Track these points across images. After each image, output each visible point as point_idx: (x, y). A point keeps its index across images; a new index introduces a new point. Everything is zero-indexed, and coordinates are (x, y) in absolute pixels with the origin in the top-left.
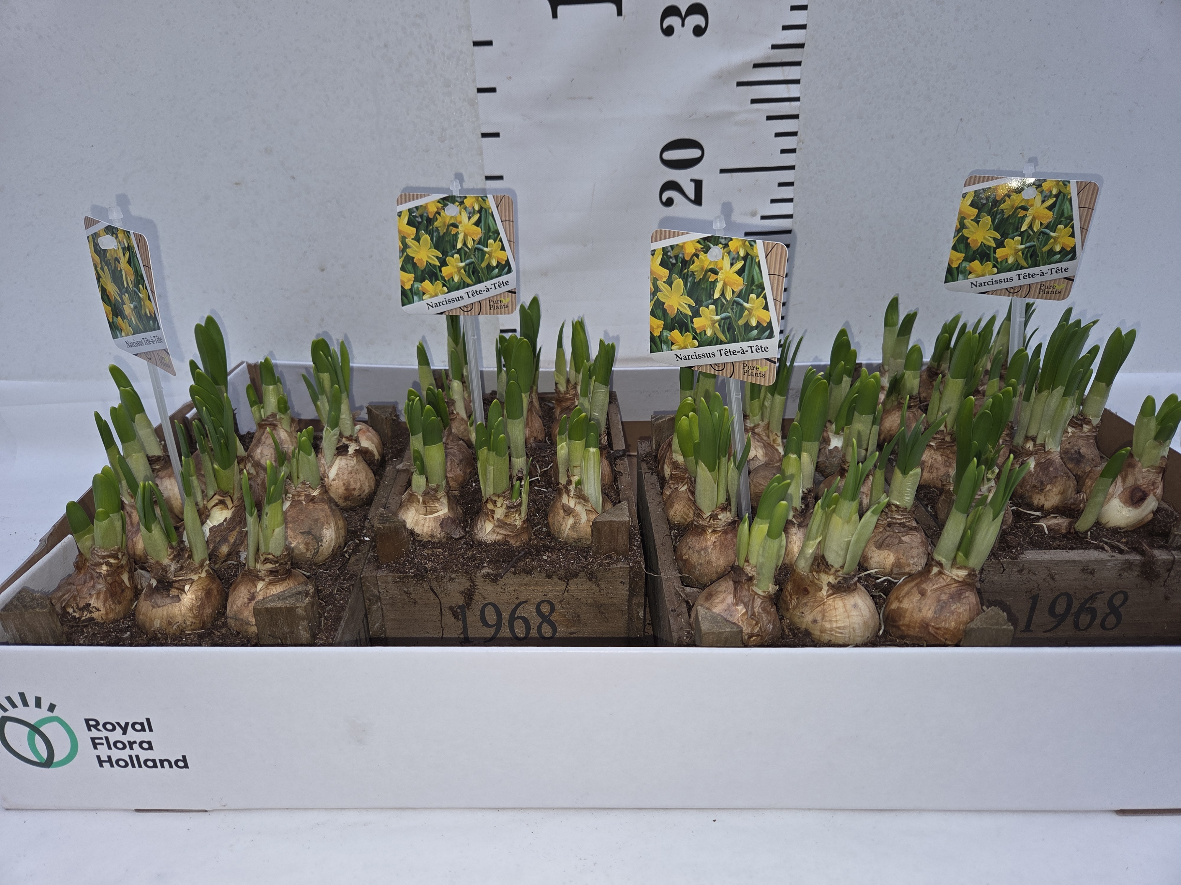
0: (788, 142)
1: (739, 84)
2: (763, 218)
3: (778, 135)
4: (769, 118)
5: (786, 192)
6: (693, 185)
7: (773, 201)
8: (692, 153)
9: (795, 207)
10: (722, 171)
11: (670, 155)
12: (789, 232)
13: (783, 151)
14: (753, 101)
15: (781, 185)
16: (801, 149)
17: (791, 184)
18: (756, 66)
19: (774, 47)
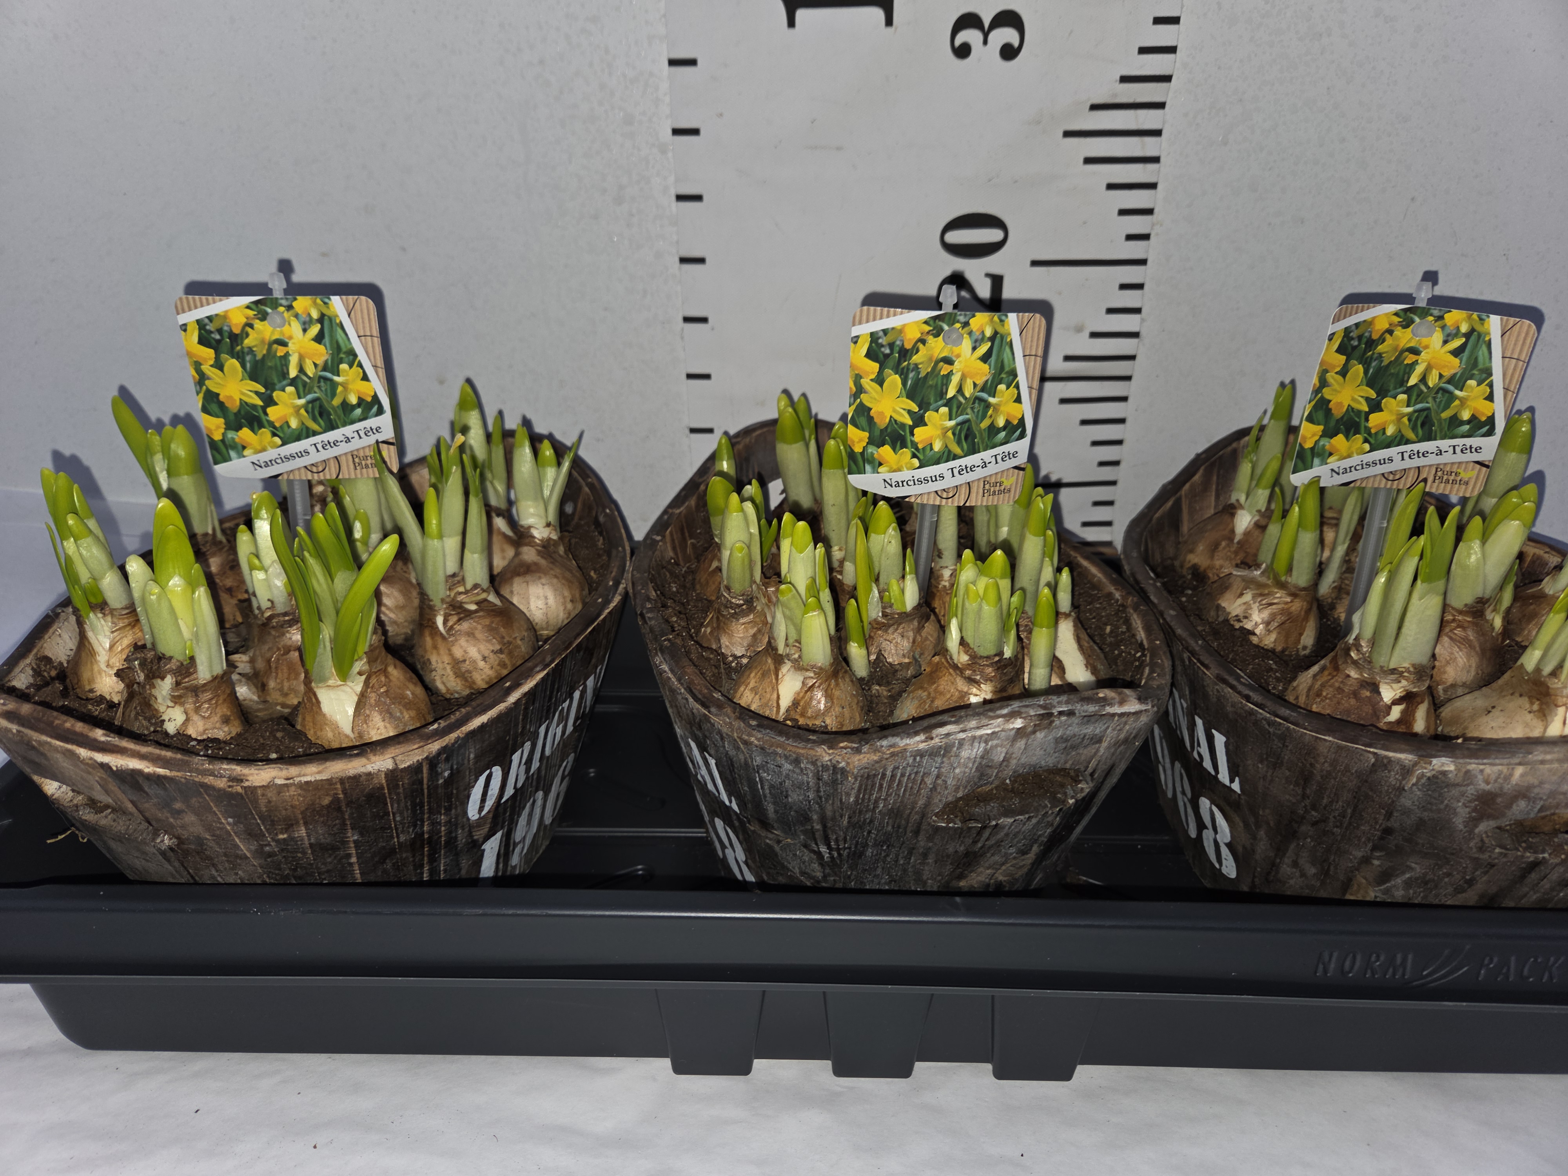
0: (1137, 224)
1: (1068, 134)
2: (1094, 335)
3: (1123, 212)
4: (1111, 187)
5: (1130, 299)
6: (988, 282)
7: (1110, 311)
8: (992, 235)
9: (1143, 320)
10: (1035, 263)
11: (957, 237)
12: (1132, 358)
13: (1130, 237)
14: (1088, 161)
15: (1123, 287)
16: (1157, 234)
17: (1140, 286)
18: (1094, 107)
19: (1124, 79)
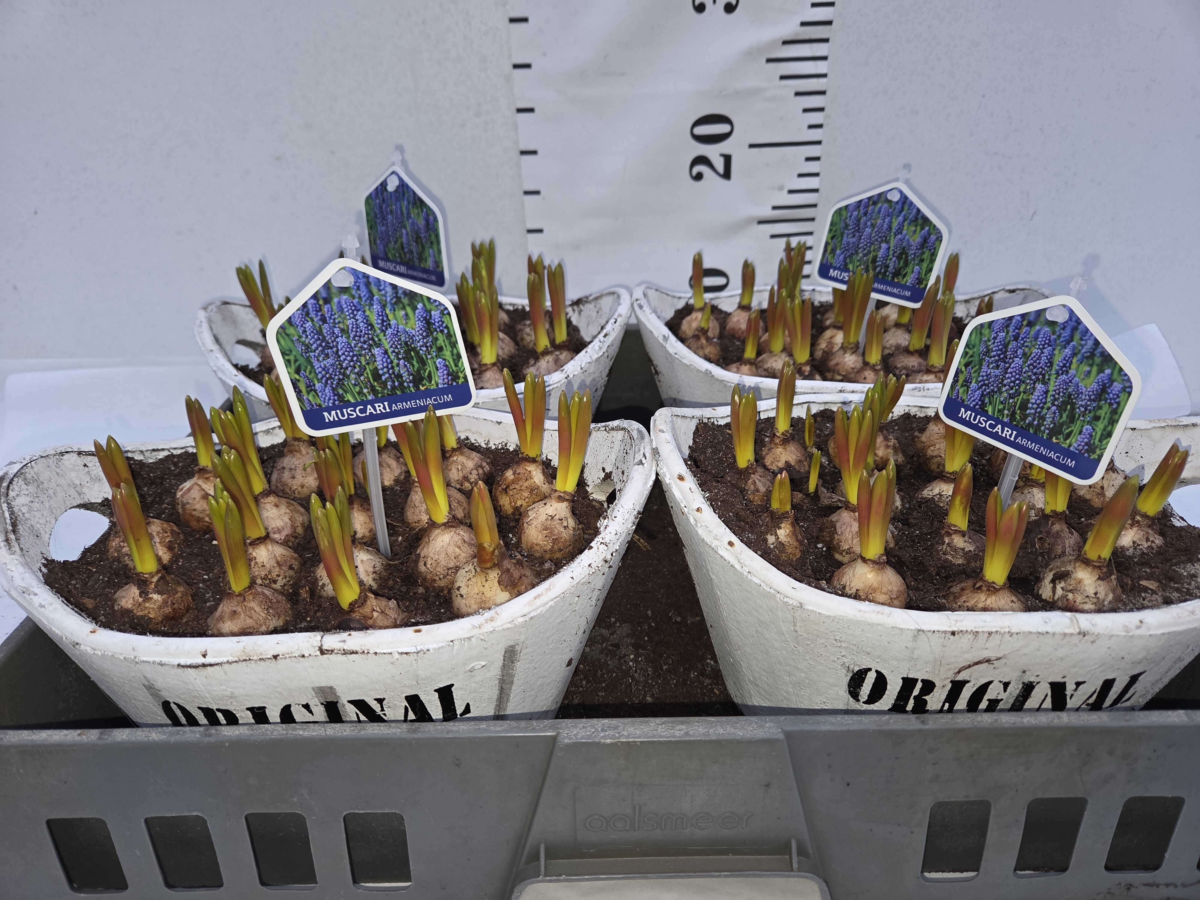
0: (815, 118)
1: (769, 60)
2: (791, 192)
3: (806, 110)
4: (798, 94)
5: (813, 167)
6: (722, 159)
7: (800, 175)
8: (722, 128)
9: (821, 181)
10: (752, 146)
11: (701, 130)
12: (815, 206)
13: (811, 127)
14: (783, 78)
15: (808, 159)
16: (827, 124)
17: (818, 159)
18: (785, 43)
19: (803, 24)
